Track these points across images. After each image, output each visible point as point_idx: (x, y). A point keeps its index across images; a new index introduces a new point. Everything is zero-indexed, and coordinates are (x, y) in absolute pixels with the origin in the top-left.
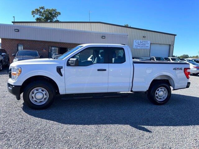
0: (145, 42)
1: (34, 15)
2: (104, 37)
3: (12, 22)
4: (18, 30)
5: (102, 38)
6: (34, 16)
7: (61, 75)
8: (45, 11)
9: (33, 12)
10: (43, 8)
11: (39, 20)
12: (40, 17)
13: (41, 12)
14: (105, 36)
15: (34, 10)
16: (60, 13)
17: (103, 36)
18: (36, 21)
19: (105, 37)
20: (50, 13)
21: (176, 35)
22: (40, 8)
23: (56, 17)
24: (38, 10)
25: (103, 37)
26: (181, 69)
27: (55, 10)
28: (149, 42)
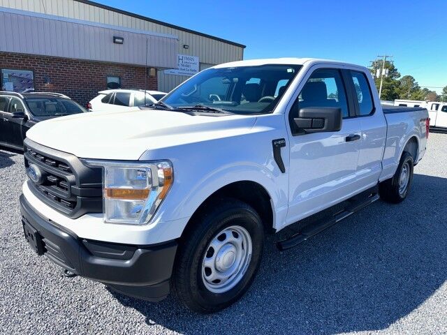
0: (187, 59)
2: (121, 41)
5: (114, 42)
14: (123, 37)
17: (119, 38)
19: (123, 39)
21: (245, 47)
25: (117, 40)
28: (197, 60)
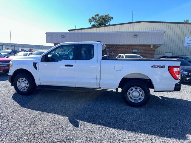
1: (91, 22)
3: (68, 30)
4: (64, 36)
5: (134, 37)
6: (90, 24)
8: (99, 18)
9: (90, 20)
10: (97, 15)
11: (94, 26)
12: (95, 23)
13: (96, 19)
15: (91, 18)
16: (112, 17)
18: (91, 27)
20: (104, 19)
22: (96, 16)
23: (108, 21)
24: (93, 18)
26: (164, 67)
27: (108, 16)
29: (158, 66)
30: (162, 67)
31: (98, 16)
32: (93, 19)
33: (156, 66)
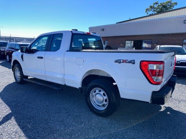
4: (103, 29)
5: (184, 23)
7: (23, 61)
8: (159, 6)
9: (147, 10)
13: (154, 8)
15: (149, 8)
20: (165, 7)
22: (154, 4)
26: (133, 62)
27: (170, 2)
29: (125, 61)
30: (130, 62)
31: (158, 4)
32: (151, 8)
33: (122, 61)
